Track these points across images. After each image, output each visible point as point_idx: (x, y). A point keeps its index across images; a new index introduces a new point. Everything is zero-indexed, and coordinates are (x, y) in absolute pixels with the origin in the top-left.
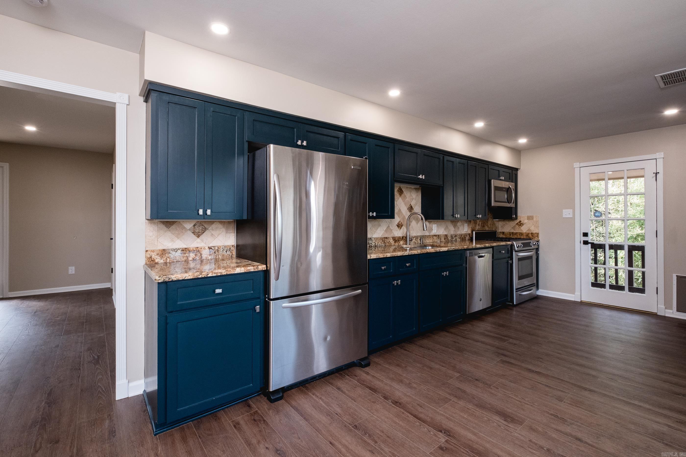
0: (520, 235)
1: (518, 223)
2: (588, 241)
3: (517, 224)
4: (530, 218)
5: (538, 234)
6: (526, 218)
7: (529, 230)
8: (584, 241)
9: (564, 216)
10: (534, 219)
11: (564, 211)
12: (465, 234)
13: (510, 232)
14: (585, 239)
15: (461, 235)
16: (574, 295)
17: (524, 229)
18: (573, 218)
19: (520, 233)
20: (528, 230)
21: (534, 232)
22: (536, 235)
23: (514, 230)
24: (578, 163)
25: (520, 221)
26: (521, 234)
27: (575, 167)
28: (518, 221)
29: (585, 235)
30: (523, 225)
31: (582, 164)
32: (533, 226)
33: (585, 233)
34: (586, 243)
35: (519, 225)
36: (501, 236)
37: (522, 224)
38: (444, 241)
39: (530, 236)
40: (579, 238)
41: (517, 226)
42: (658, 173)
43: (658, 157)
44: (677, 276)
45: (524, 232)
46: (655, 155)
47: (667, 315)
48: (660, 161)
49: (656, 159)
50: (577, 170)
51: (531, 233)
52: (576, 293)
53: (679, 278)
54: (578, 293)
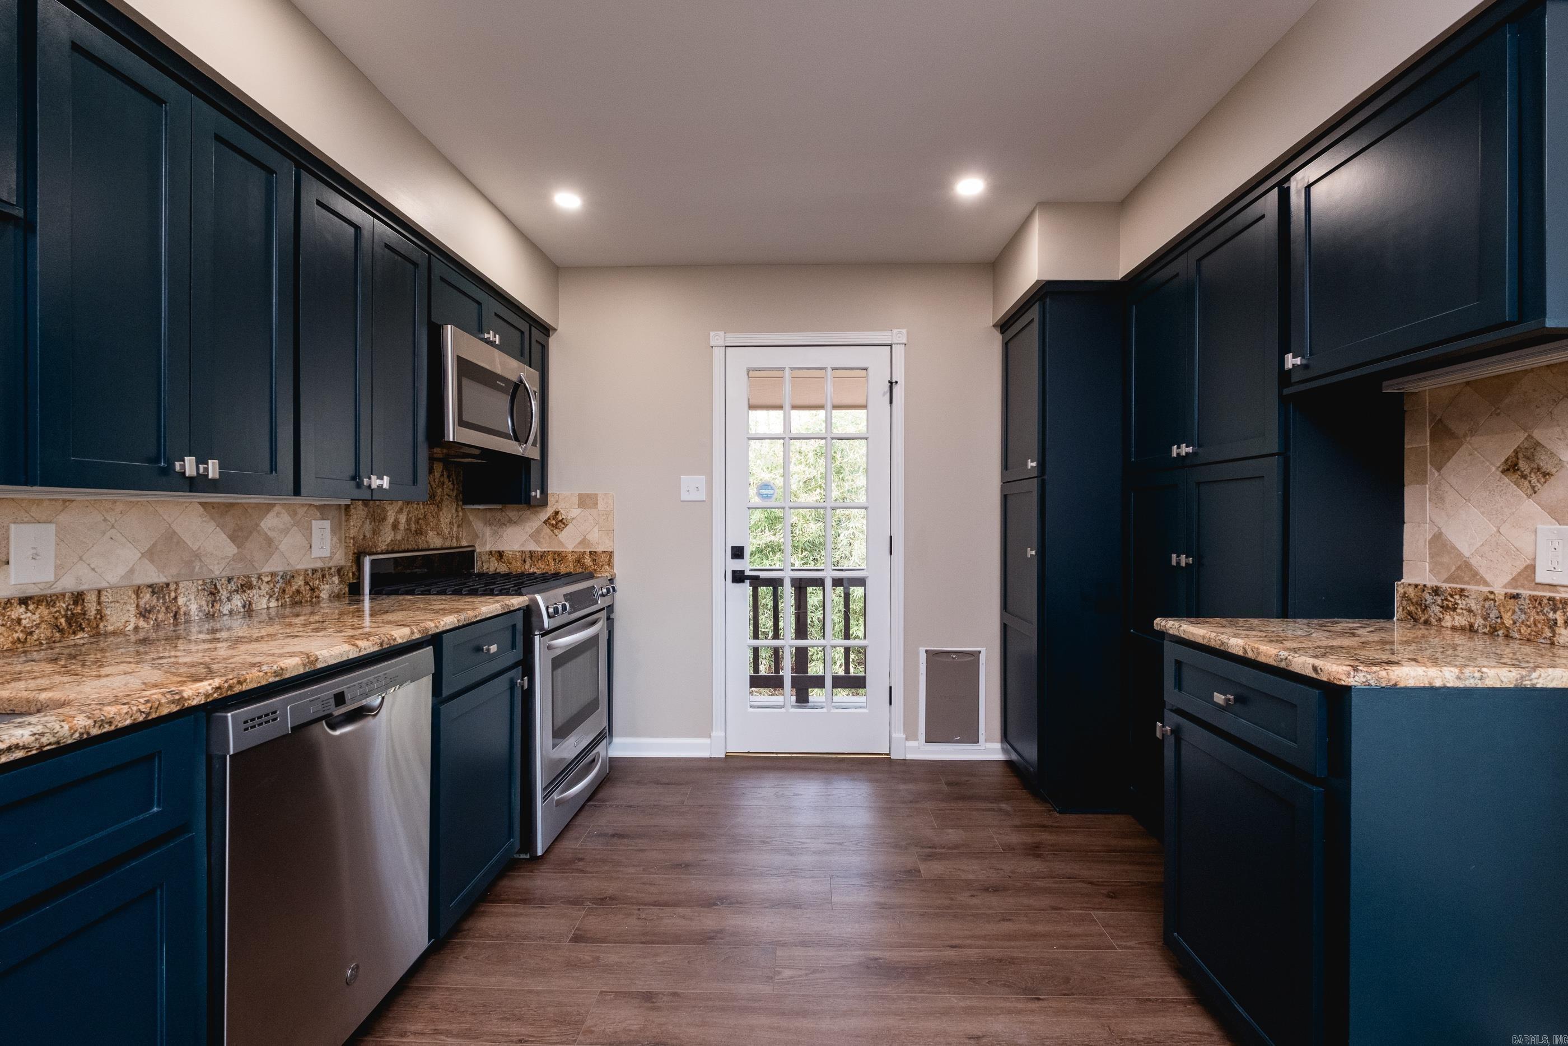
0: (555, 560)
1: (549, 519)
2: (743, 572)
3: (545, 522)
4: (586, 501)
5: (611, 554)
6: (576, 500)
7: (584, 541)
8: (734, 572)
9: (685, 497)
10: (601, 505)
11: (682, 478)
12: (314, 571)
13: (522, 552)
14: (738, 565)
15: (289, 578)
16: (707, 741)
17: (568, 541)
18: (708, 503)
19: (555, 553)
20: (580, 543)
21: (600, 549)
22: (604, 558)
23: (538, 542)
24: (722, 333)
25: (557, 513)
26: (560, 557)
27: (712, 343)
28: (549, 512)
29: (738, 553)
30: (566, 525)
31: (732, 339)
32: (596, 529)
33: (736, 547)
34: (738, 577)
35: (552, 525)
36: (494, 566)
37: (561, 521)
39: (588, 561)
40: (723, 564)
41: (547, 530)
42: (896, 382)
43: (895, 341)
44: (927, 651)
45: (567, 548)
46: (889, 333)
47: (910, 756)
48: (899, 351)
49: (891, 346)
50: (718, 353)
51: (590, 552)
52: (713, 734)
53: (931, 655)
54: (718, 733)
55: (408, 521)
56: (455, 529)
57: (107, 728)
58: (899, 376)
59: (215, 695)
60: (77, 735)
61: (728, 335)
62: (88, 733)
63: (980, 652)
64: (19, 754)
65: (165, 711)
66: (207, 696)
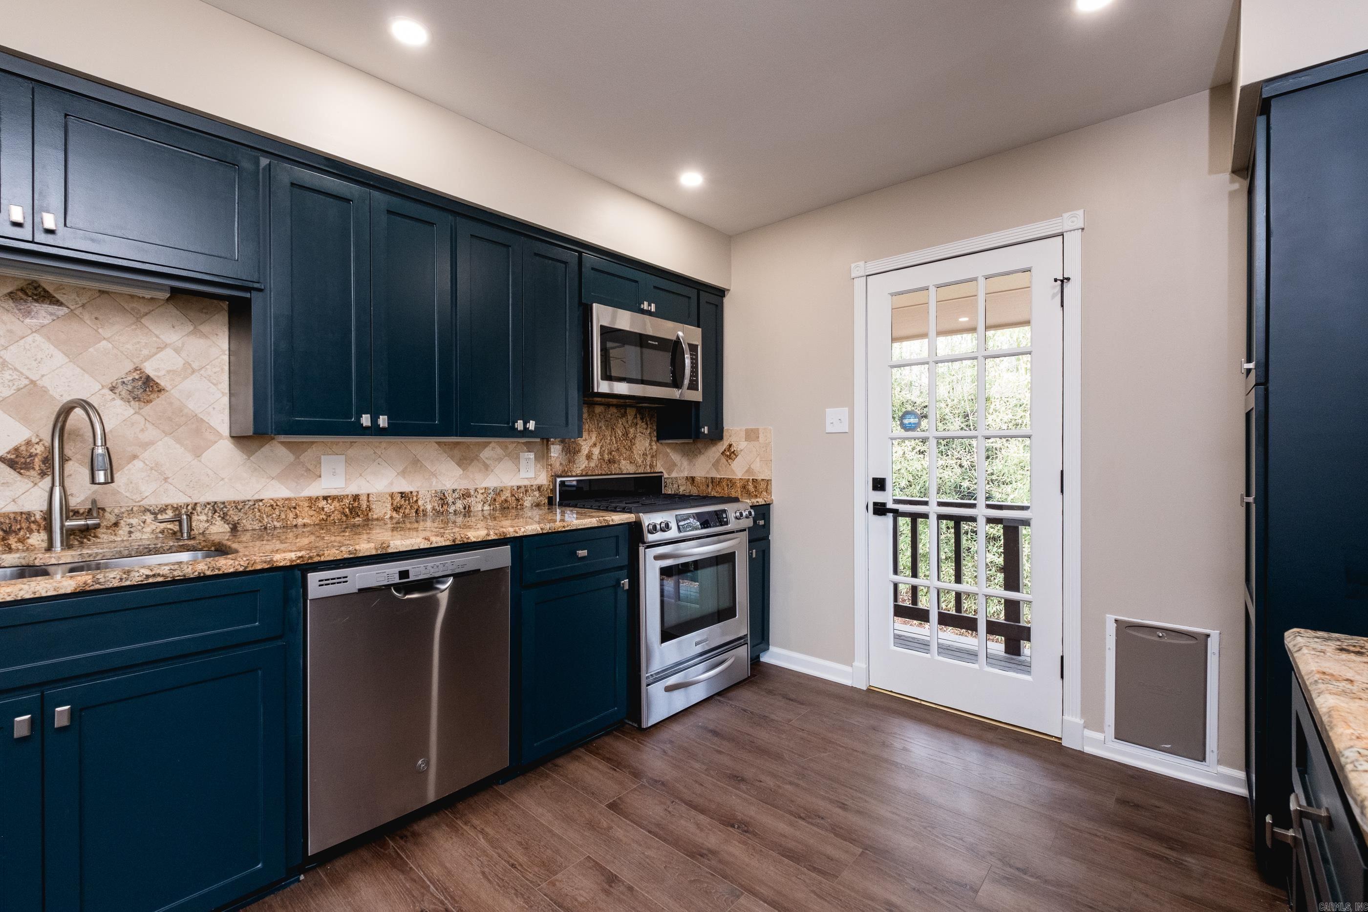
0: (728, 485)
1: (725, 450)
2: (884, 504)
3: (723, 453)
4: (751, 435)
5: (768, 482)
6: (743, 434)
7: (749, 471)
8: (875, 504)
9: (829, 429)
10: (762, 439)
11: (827, 410)
12: (519, 487)
13: (707, 478)
14: (879, 497)
15: (499, 492)
16: (851, 670)
17: (738, 470)
18: (848, 436)
19: (728, 479)
20: (746, 472)
21: (760, 478)
22: (763, 485)
23: (717, 470)
24: (862, 263)
25: (730, 446)
26: (731, 482)
28: (722, 446)
29: (879, 484)
30: (737, 456)
31: (871, 267)
32: (758, 460)
33: (877, 479)
34: (880, 509)
35: (727, 456)
36: (684, 489)
37: (733, 452)
38: (391, 518)
39: (751, 485)
40: (864, 494)
41: (723, 460)
42: (1068, 279)
43: (1066, 228)
44: (1116, 621)
45: (737, 476)
46: (1058, 220)
47: (1088, 749)
48: (1074, 240)
49: (1063, 235)
50: (859, 284)
51: (753, 479)
52: (855, 664)
53: (1123, 628)
54: (860, 663)
55: (601, 453)
56: (649, 458)
57: (217, 572)
58: (1074, 271)
59: (298, 561)
60: (196, 573)
61: (869, 264)
62: (204, 573)
63: (1208, 636)
64: (160, 579)
65: (259, 567)
66: (292, 561)
